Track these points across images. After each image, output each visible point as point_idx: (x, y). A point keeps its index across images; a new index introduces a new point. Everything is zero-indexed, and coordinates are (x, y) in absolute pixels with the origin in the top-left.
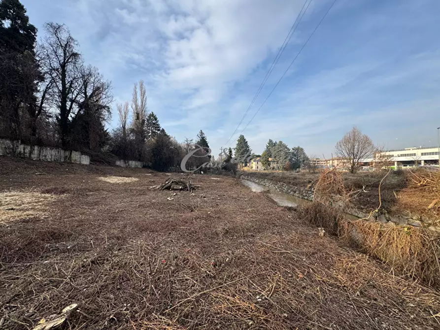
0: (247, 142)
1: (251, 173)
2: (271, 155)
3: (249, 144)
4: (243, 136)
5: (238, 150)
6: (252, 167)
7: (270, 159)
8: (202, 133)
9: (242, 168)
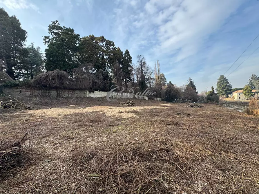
0: (227, 80)
1: (232, 102)
2: (255, 88)
3: (229, 81)
4: (223, 76)
5: (219, 87)
6: (233, 98)
7: (253, 91)
8: (190, 79)
9: (223, 98)
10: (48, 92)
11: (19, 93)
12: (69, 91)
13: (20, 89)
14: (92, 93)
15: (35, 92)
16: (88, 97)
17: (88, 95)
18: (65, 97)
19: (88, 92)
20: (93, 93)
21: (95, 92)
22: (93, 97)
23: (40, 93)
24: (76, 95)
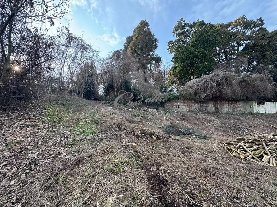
10: (205, 105)
11: (177, 108)
12: (229, 104)
13: (178, 102)
14: (261, 106)
15: (191, 106)
16: (255, 112)
17: (255, 110)
18: (224, 112)
19: (255, 104)
20: (263, 106)
21: (266, 103)
22: (264, 112)
23: (197, 108)
24: (239, 109)
